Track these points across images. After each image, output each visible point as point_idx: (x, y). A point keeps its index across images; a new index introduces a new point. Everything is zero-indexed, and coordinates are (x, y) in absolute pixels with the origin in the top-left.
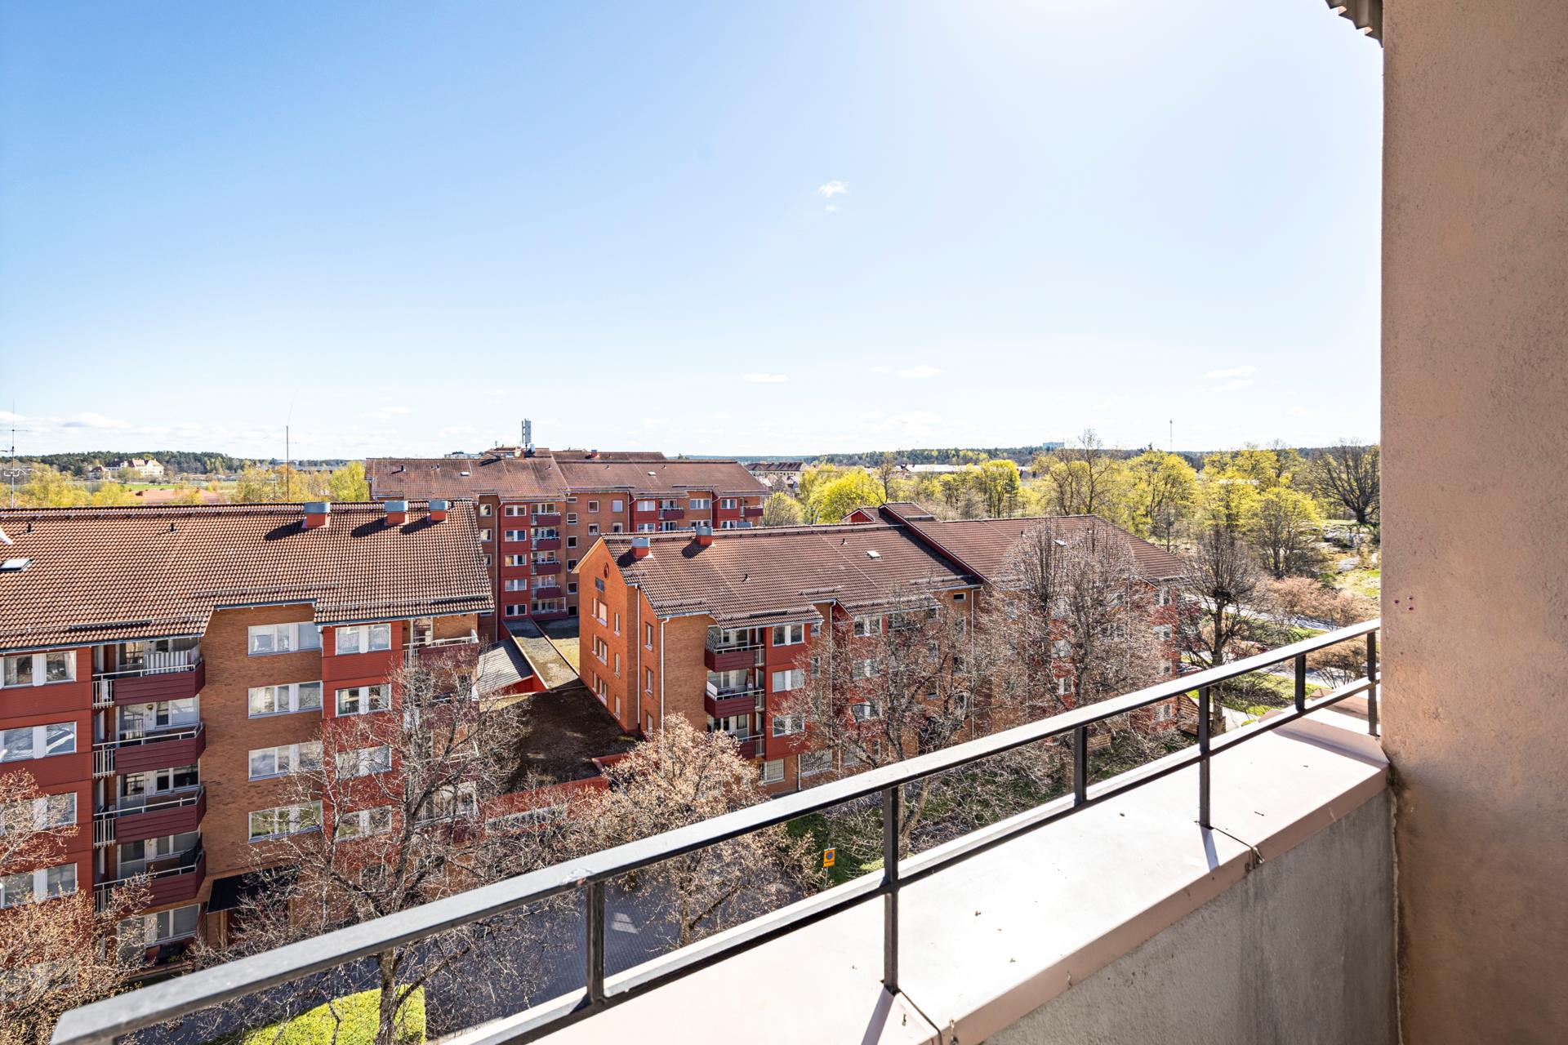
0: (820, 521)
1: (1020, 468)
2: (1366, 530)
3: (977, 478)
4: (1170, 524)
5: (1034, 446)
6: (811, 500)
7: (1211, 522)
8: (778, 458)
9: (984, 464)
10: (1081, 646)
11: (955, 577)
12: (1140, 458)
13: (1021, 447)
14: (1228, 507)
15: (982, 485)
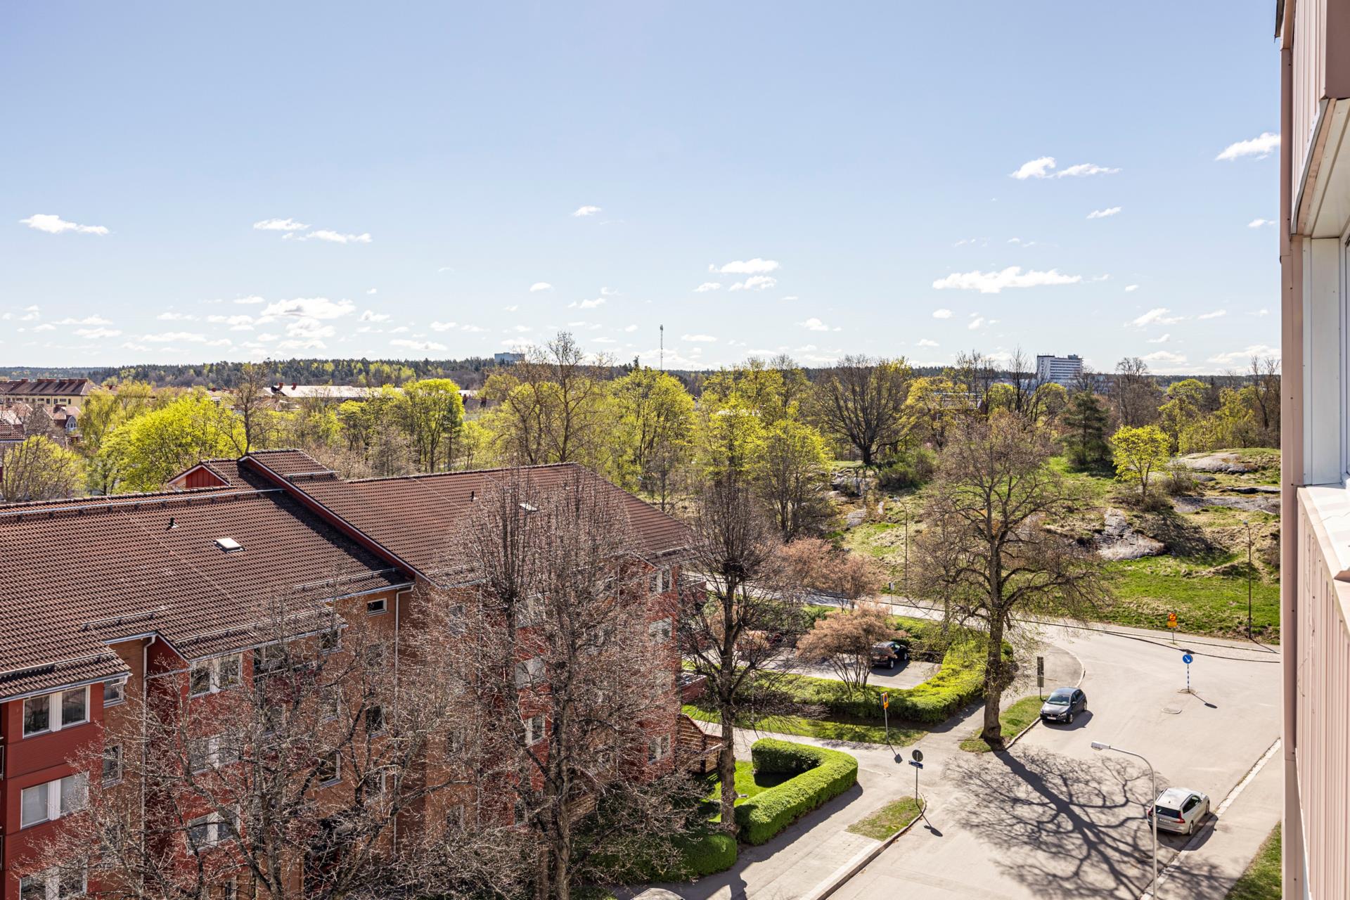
0: (119, 489)
1: (464, 392)
2: (871, 473)
3: (399, 407)
4: (664, 473)
5: (483, 358)
6: (104, 449)
7: (712, 468)
8: (34, 371)
9: (409, 386)
10: (561, 665)
11: (369, 573)
12: (627, 379)
13: (463, 359)
14: (731, 447)
15: (408, 418)
